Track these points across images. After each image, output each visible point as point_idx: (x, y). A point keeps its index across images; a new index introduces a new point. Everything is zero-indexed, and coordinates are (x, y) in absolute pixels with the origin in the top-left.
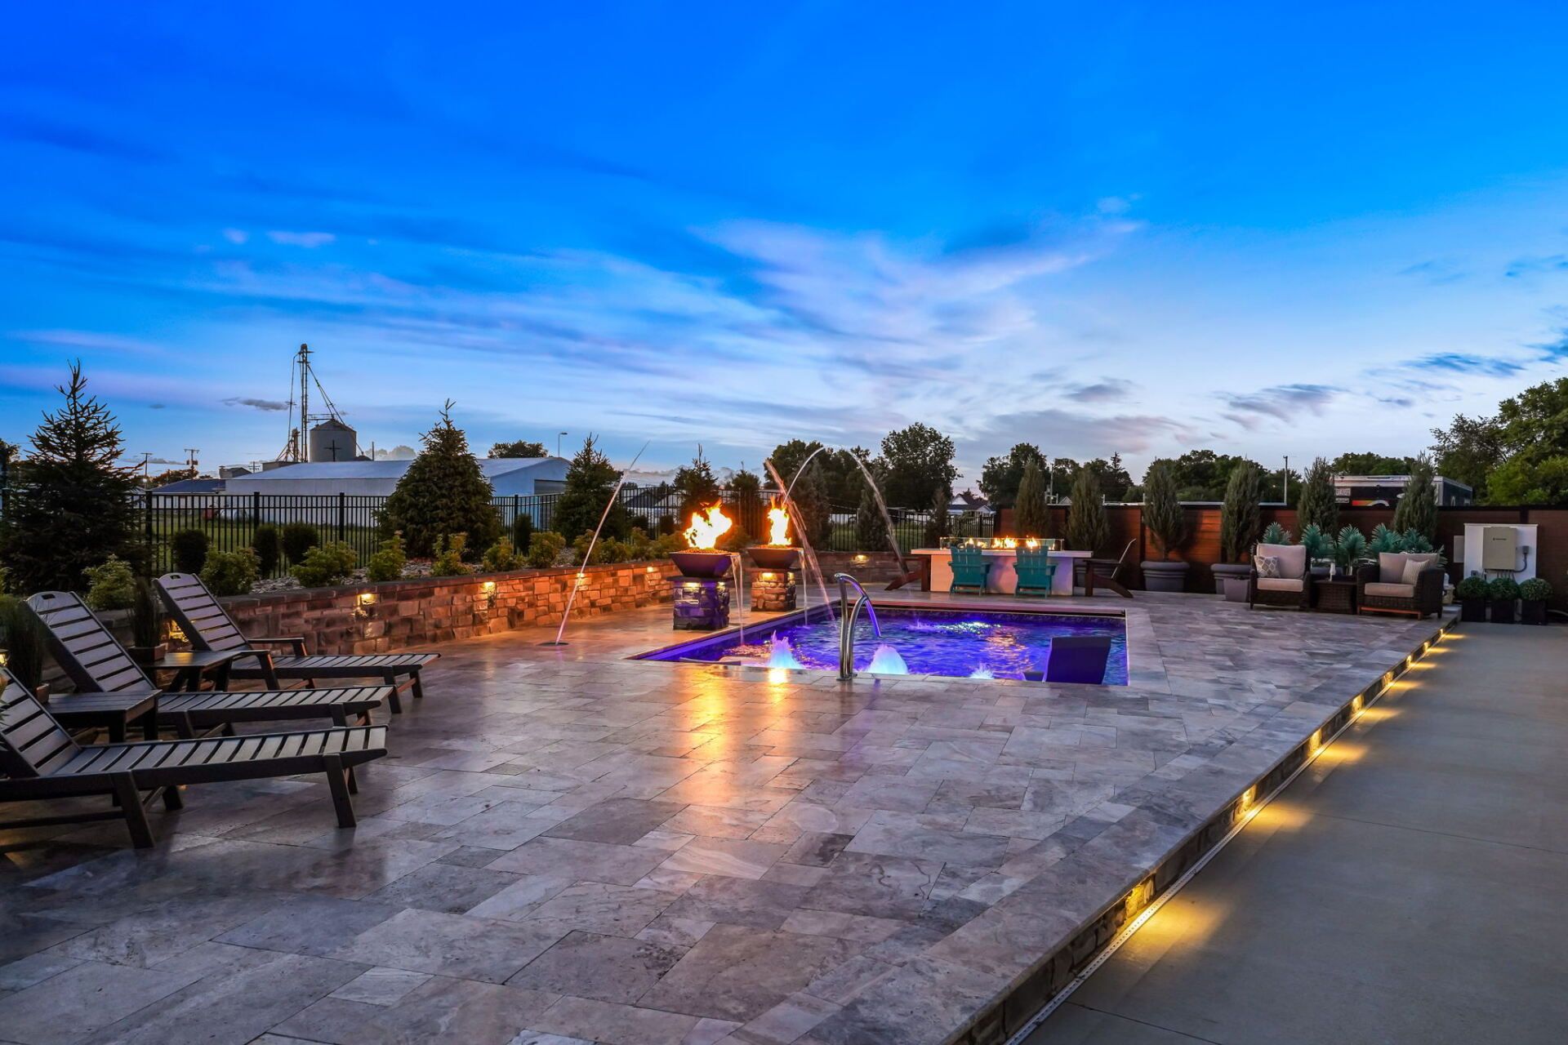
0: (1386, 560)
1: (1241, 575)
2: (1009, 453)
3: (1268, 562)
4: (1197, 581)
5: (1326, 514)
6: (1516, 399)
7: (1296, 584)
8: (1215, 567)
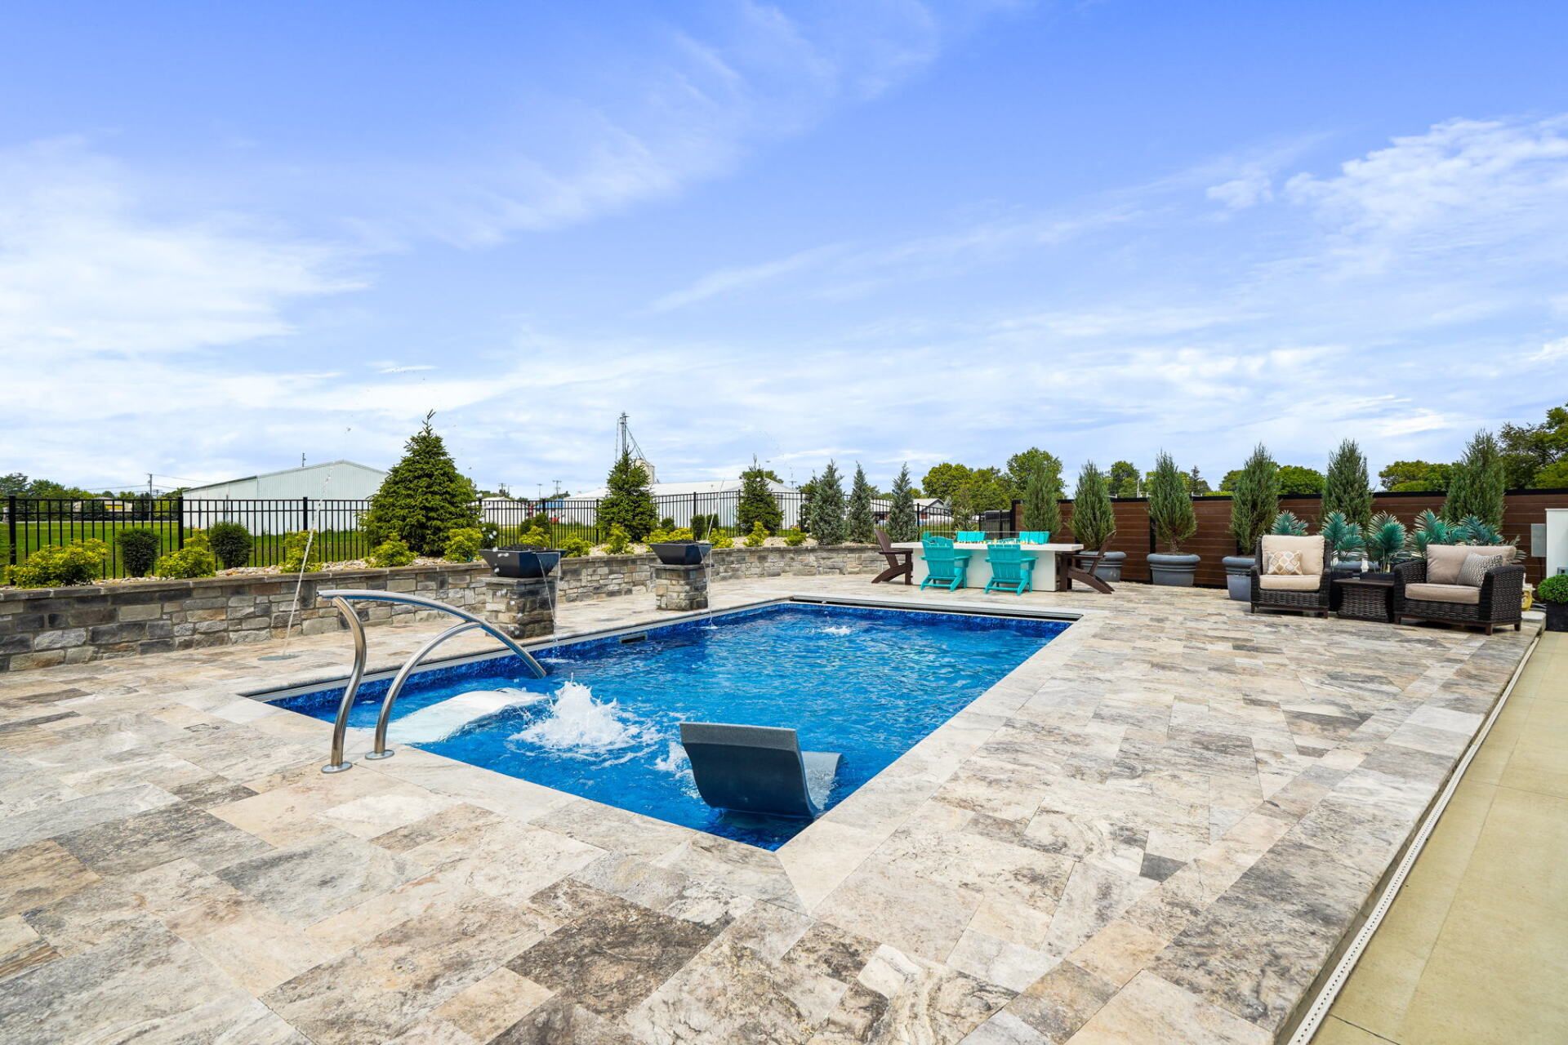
0: (1436, 554)
2: (1110, 469)
4: (1209, 577)
5: (1357, 501)
7: (1311, 582)
8: (1228, 560)
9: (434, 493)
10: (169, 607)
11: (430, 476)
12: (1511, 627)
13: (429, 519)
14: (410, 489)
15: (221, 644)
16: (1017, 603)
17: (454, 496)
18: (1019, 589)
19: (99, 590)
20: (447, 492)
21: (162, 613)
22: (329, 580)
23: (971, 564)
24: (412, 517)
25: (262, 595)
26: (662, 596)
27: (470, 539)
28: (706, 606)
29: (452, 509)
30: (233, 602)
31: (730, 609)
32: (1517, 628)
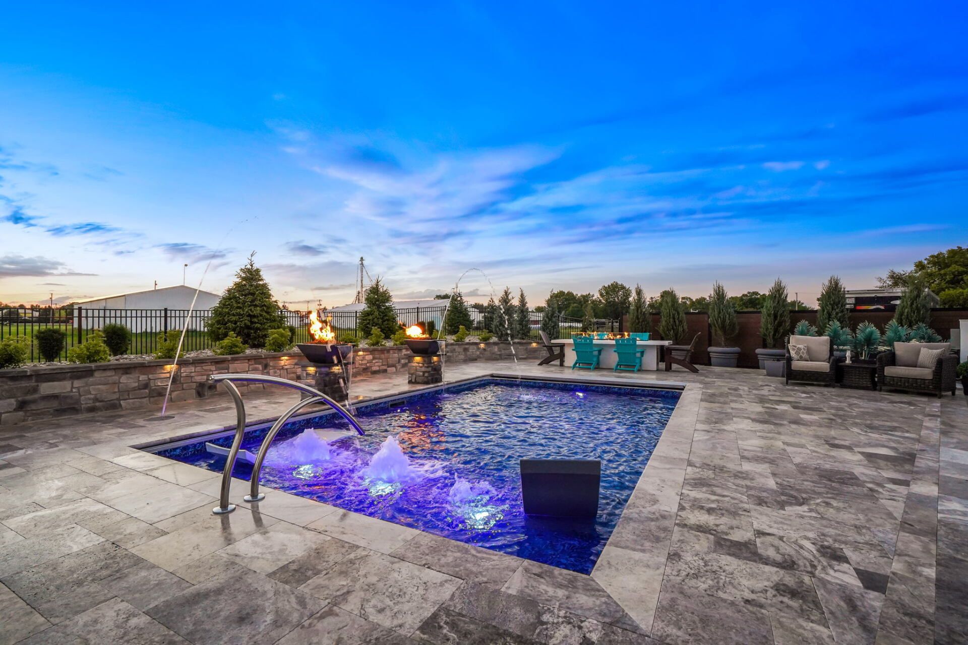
0: (900, 348)
1: (778, 358)
3: (799, 349)
4: (747, 361)
5: (840, 315)
6: (923, 261)
7: (824, 366)
8: (758, 351)
9: (256, 306)
10: (77, 383)
11: (253, 294)
12: (950, 393)
13: (252, 322)
14: (239, 303)
15: (114, 409)
16: (637, 378)
17: (268, 308)
18: (635, 369)
19: (26, 372)
20: (265, 305)
21: (72, 387)
22: (190, 364)
23: (602, 353)
24: (241, 322)
25: (144, 374)
26: (412, 374)
27: (282, 335)
28: (440, 381)
29: (268, 317)
30: (124, 379)
31: (456, 382)
32: (953, 394)
